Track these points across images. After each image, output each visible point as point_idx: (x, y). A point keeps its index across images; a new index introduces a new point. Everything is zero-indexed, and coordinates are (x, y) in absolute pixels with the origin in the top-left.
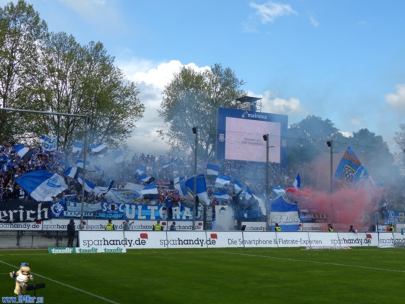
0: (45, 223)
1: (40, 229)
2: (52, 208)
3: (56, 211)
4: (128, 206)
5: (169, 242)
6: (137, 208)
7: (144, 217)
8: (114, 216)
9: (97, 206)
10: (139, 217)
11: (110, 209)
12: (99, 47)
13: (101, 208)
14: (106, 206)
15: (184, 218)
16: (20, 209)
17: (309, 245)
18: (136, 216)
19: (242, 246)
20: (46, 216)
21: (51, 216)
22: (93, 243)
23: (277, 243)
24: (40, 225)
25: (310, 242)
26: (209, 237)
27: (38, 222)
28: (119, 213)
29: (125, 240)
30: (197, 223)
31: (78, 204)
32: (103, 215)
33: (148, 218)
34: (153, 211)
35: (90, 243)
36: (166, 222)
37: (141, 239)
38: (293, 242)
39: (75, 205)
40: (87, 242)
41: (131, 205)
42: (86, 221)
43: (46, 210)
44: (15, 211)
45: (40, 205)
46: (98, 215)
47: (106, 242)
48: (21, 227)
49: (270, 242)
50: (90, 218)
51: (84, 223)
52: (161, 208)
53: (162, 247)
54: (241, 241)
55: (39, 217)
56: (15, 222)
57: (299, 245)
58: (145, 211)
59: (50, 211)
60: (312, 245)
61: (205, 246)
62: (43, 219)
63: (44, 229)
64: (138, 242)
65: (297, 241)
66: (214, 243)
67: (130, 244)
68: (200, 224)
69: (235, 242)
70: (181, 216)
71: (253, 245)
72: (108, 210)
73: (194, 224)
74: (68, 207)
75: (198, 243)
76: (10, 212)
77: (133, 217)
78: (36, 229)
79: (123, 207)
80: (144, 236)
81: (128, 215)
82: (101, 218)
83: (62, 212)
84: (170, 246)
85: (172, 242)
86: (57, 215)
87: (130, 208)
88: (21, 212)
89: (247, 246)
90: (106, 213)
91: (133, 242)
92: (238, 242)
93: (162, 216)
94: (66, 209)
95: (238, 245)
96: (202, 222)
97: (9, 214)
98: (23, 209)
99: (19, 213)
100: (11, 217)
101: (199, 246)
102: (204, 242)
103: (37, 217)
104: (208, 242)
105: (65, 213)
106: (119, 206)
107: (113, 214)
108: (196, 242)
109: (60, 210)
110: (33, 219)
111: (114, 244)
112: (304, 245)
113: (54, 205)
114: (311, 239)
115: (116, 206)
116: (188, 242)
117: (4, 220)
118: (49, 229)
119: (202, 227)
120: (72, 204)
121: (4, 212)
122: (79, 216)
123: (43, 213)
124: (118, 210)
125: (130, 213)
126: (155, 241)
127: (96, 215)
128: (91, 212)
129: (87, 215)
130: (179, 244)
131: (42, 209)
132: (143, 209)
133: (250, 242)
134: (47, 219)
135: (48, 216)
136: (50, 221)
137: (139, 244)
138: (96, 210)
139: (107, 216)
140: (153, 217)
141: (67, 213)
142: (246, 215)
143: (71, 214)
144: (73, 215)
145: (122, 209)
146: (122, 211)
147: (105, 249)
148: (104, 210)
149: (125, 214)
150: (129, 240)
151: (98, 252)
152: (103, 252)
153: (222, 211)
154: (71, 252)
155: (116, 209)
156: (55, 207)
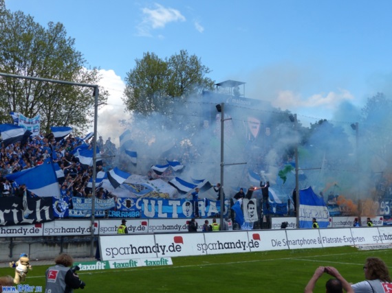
0: (47, 225)
1: (40, 234)
2: (54, 206)
3: (59, 209)
4: (146, 202)
5: (208, 247)
6: (156, 204)
7: (165, 215)
9: (110, 203)
10: (159, 216)
11: (125, 205)
12: (59, 28)
13: (114, 205)
14: (121, 202)
15: (210, 214)
16: (14, 208)
17: (352, 243)
18: (156, 214)
19: (286, 248)
20: (47, 217)
21: (54, 217)
22: (119, 251)
23: (321, 242)
24: (41, 229)
25: (353, 239)
26: (251, 238)
27: (38, 224)
28: (137, 210)
29: (157, 246)
31: (86, 200)
32: (117, 214)
33: (170, 216)
34: (175, 207)
35: (115, 251)
37: (175, 244)
38: (337, 240)
39: (83, 202)
40: (111, 251)
41: (150, 199)
42: (96, 222)
43: (46, 209)
44: (7, 211)
45: (38, 203)
46: (111, 214)
47: (134, 250)
48: (16, 232)
49: (314, 241)
50: (102, 218)
51: (96, 225)
52: (185, 203)
53: (200, 253)
54: (285, 241)
55: (39, 219)
56: (7, 225)
57: (343, 244)
58: (166, 207)
59: (51, 211)
60: (356, 243)
61: (248, 250)
62: (44, 221)
63: (45, 234)
64: (172, 249)
65: (340, 239)
66: (256, 245)
67: (163, 251)
69: (279, 243)
70: (206, 213)
71: (298, 247)
72: (123, 206)
74: (74, 204)
75: (240, 247)
77: (152, 215)
78: (35, 234)
79: (141, 203)
80: (179, 240)
81: (146, 213)
82: (114, 218)
83: (67, 210)
84: (210, 252)
85: (211, 247)
86: (61, 215)
87: (149, 204)
88: (15, 212)
89: (292, 247)
90: (120, 210)
91: (167, 248)
92: (283, 244)
93: (185, 213)
94: (71, 207)
95: (283, 247)
98: (17, 208)
99: (11, 213)
100: (2, 218)
101: (241, 250)
102: (247, 245)
103: (36, 219)
104: (251, 245)
105: (70, 211)
106: (135, 202)
107: (129, 211)
108: (238, 245)
109: (64, 208)
110: (31, 221)
111: (143, 252)
112: (348, 244)
113: (56, 203)
114: (355, 237)
115: (132, 202)
116: (229, 245)
118: (53, 234)
120: (79, 200)
122: (88, 215)
123: (43, 213)
124: (134, 207)
125: (149, 210)
126: (192, 246)
127: (108, 215)
128: (102, 210)
129: (97, 215)
130: (219, 248)
131: (41, 207)
132: (163, 205)
133: (294, 243)
134: (49, 221)
135: (50, 217)
136: (52, 223)
137: (174, 251)
138: (109, 207)
139: (122, 215)
140: (175, 215)
141: (73, 212)
142: (274, 210)
143: (78, 213)
144: (81, 214)
145: (140, 205)
146: (139, 208)
147: (147, 261)
148: (118, 208)
149: (143, 212)
150: (161, 246)
151: (138, 265)
152: (145, 265)
153: (251, 206)
154: (103, 268)
155: (132, 205)
156: (58, 204)
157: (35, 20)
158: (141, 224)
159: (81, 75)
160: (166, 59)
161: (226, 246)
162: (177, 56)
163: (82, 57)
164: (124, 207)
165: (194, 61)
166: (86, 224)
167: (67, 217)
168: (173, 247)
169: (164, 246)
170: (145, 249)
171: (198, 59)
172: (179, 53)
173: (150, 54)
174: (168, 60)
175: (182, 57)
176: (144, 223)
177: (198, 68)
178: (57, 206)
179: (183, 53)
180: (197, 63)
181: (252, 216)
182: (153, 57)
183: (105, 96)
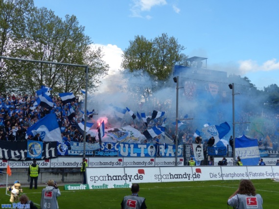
0: (53, 161)
1: (48, 166)
2: (58, 148)
3: (61, 150)
4: (122, 145)
5: (162, 177)
6: (129, 147)
7: (136, 155)
8: (110, 154)
9: (96, 146)
10: (131, 155)
11: (107, 147)
12: (73, 19)
13: (99, 148)
14: (104, 145)
15: (167, 155)
17: (273, 177)
18: (129, 154)
19: (221, 179)
20: (53, 155)
21: (58, 155)
22: (99, 178)
23: (248, 176)
24: (49, 163)
25: (273, 174)
26: (194, 171)
27: (47, 160)
28: (115, 151)
29: (126, 175)
30: (179, 159)
31: (80, 144)
32: (101, 153)
33: (139, 155)
34: (142, 149)
35: (97, 179)
36: (154, 158)
37: (139, 175)
38: (260, 174)
39: (78, 145)
40: (94, 179)
41: (124, 144)
42: (87, 158)
43: (53, 149)
44: (25, 151)
45: (47, 145)
46: (97, 153)
47: (110, 178)
49: (243, 175)
50: (91, 156)
53: (157, 181)
54: (220, 174)
55: (48, 156)
56: (26, 160)
57: (265, 177)
58: (136, 149)
59: (56, 151)
60: (275, 177)
61: (191, 180)
62: (51, 157)
63: (52, 166)
64: (136, 177)
65: (263, 174)
66: (198, 176)
67: (130, 179)
68: (181, 160)
69: (215, 176)
70: (165, 154)
71: (230, 178)
72: (105, 148)
73: (176, 160)
74: (72, 147)
75: (186, 177)
76: (22, 151)
77: (126, 154)
78: (45, 167)
79: (118, 146)
80: (141, 172)
81: (122, 153)
82: (99, 156)
83: (67, 151)
84: (163, 180)
85: (164, 177)
86: (63, 154)
87: (124, 147)
89: (225, 179)
90: (104, 151)
91: (133, 177)
92: (218, 176)
94: (70, 148)
95: (218, 178)
96: (183, 158)
97: (20, 153)
100: (23, 156)
101: (187, 180)
102: (191, 176)
103: (45, 156)
104: (194, 176)
105: (69, 151)
106: (114, 145)
107: (110, 152)
108: (185, 176)
109: (65, 149)
110: (43, 158)
111: (116, 179)
112: (269, 177)
113: (59, 145)
114: (275, 172)
115: (112, 145)
116: (178, 176)
117: (17, 159)
118: (57, 166)
119: (183, 162)
120: (75, 144)
121: (17, 152)
122: (81, 154)
123: (50, 152)
124: (114, 149)
125: (124, 151)
126: (151, 176)
127: (95, 154)
128: (91, 151)
129: (87, 154)
130: (171, 178)
131: (49, 148)
132: (134, 147)
133: (227, 176)
134: (54, 158)
135: (55, 155)
136: (56, 159)
137: (138, 179)
138: (96, 149)
139: (105, 154)
140: (142, 155)
141: (71, 152)
142: (217, 152)
143: (74, 152)
144: (76, 153)
145: (117, 147)
146: (117, 149)
147: (115, 185)
148: (102, 149)
149: (120, 152)
150: (129, 176)
151: (109, 187)
152: (113, 187)
153: (198, 149)
154: (85, 189)
155: (112, 148)
156: (61, 146)
157: (55, 14)
158: (118, 161)
159: (90, 53)
160: (151, 40)
161: (176, 176)
162: (160, 38)
163: (90, 40)
164: (107, 149)
165: (173, 41)
166: (79, 160)
167: (67, 155)
168: (137, 176)
169: (131, 176)
170: (117, 177)
171: (176, 40)
172: (161, 36)
173: (140, 37)
174: (153, 41)
175: (164, 38)
176: (120, 160)
177: (175, 47)
178: (60, 147)
179: (164, 36)
180: (174, 43)
181: (199, 156)
182: (142, 39)
183: (107, 68)
